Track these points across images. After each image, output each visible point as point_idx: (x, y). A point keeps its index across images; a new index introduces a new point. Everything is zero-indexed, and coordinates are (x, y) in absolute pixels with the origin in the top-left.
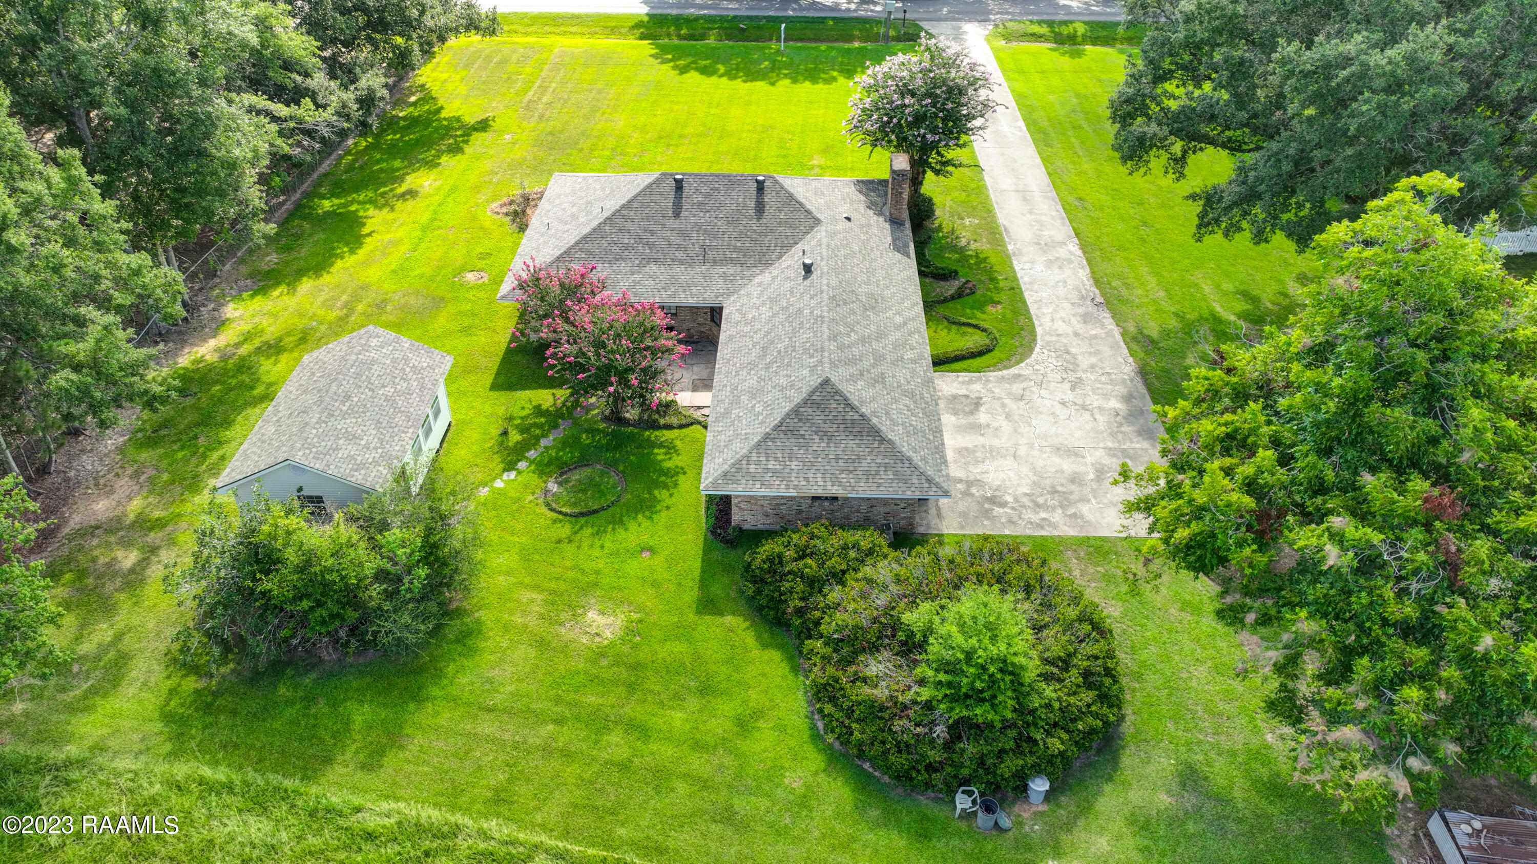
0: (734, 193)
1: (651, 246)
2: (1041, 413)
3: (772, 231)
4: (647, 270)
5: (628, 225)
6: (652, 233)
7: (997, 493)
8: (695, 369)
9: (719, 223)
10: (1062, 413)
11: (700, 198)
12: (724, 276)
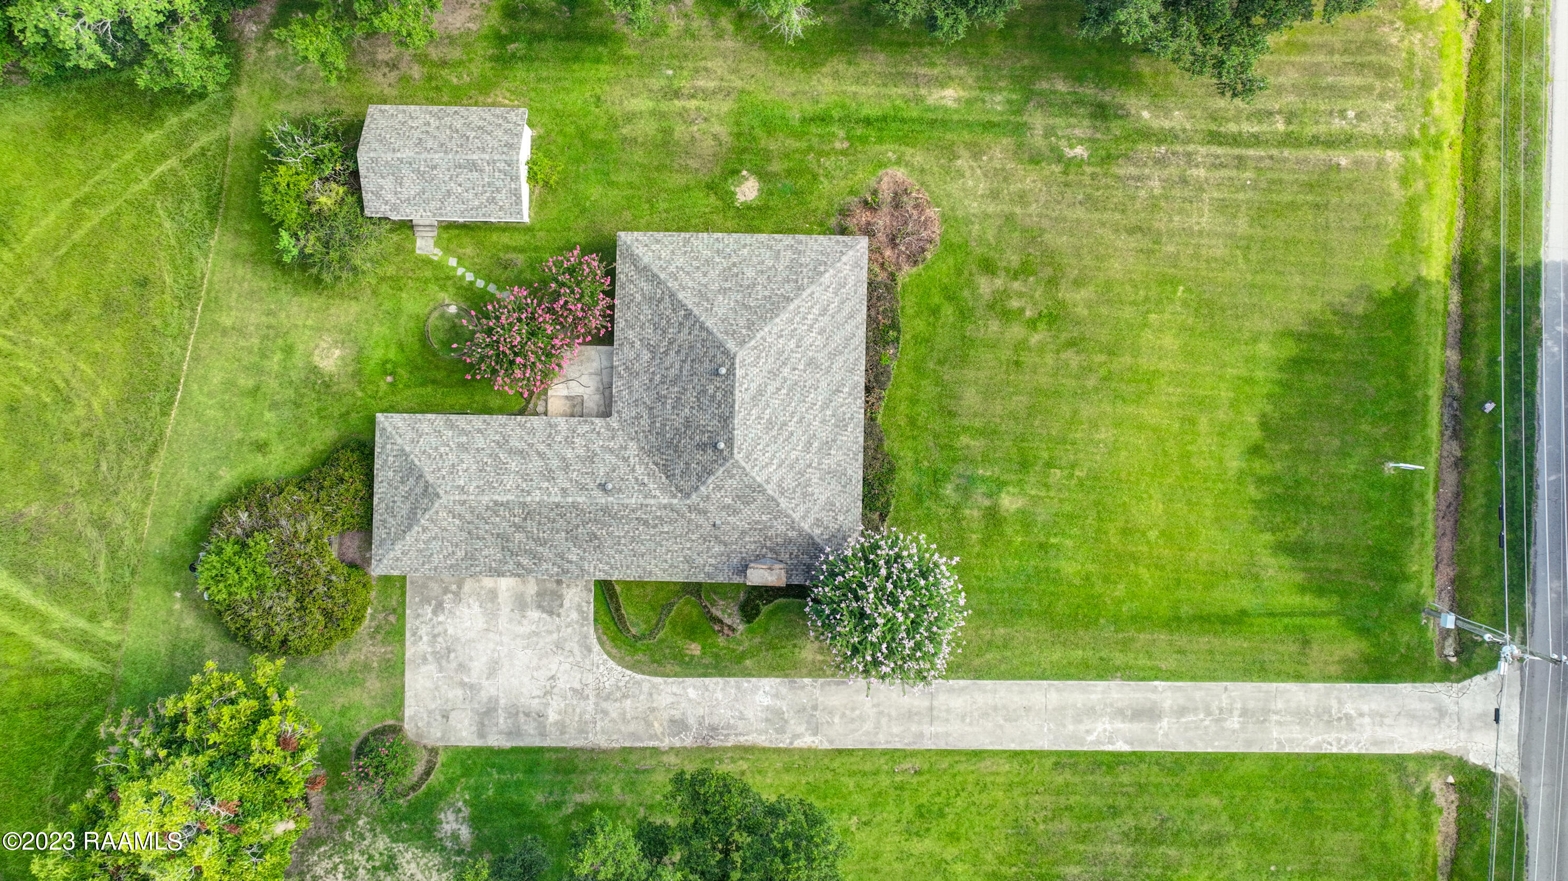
0: (715, 422)
1: (666, 353)
2: (540, 659)
3: (680, 456)
4: (645, 352)
5: (686, 331)
6: (678, 352)
7: (446, 612)
8: (597, 397)
9: (686, 410)
10: (542, 674)
11: (711, 391)
12: (638, 417)
